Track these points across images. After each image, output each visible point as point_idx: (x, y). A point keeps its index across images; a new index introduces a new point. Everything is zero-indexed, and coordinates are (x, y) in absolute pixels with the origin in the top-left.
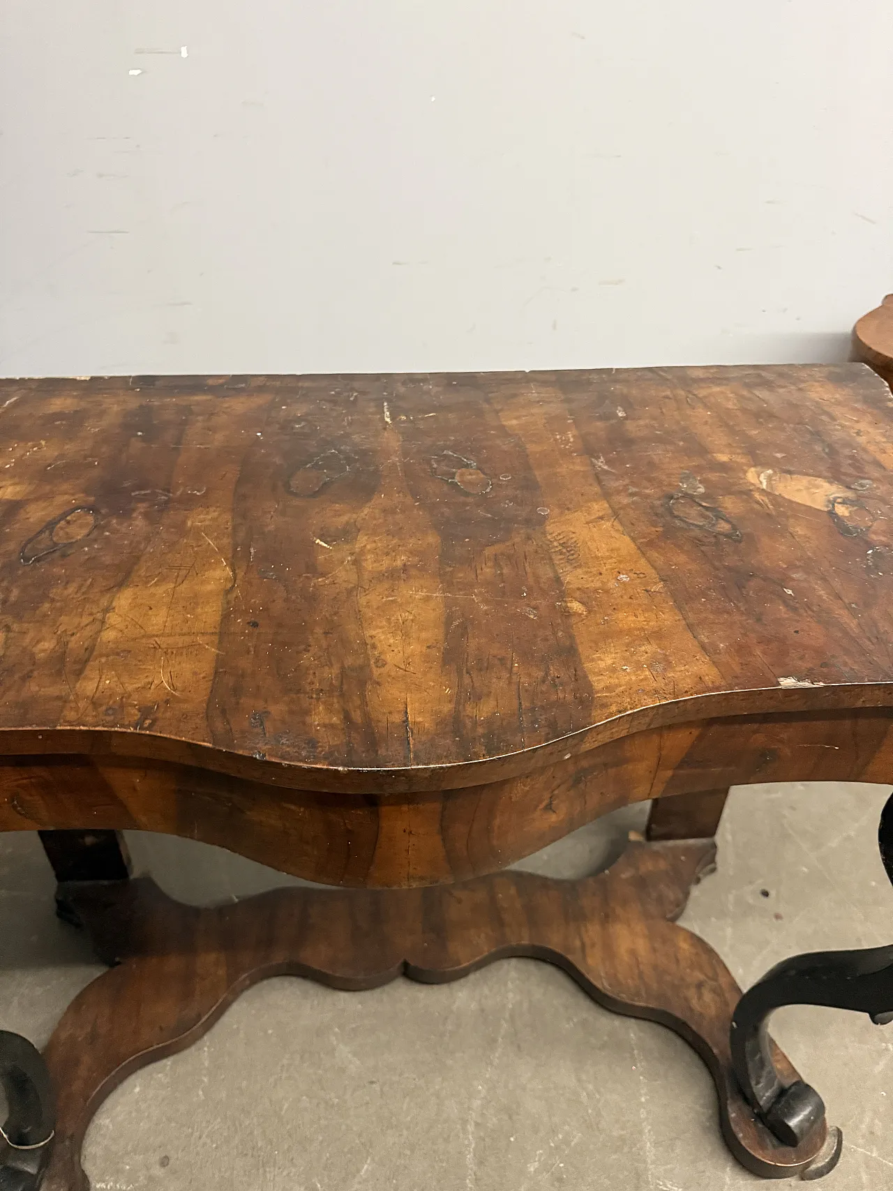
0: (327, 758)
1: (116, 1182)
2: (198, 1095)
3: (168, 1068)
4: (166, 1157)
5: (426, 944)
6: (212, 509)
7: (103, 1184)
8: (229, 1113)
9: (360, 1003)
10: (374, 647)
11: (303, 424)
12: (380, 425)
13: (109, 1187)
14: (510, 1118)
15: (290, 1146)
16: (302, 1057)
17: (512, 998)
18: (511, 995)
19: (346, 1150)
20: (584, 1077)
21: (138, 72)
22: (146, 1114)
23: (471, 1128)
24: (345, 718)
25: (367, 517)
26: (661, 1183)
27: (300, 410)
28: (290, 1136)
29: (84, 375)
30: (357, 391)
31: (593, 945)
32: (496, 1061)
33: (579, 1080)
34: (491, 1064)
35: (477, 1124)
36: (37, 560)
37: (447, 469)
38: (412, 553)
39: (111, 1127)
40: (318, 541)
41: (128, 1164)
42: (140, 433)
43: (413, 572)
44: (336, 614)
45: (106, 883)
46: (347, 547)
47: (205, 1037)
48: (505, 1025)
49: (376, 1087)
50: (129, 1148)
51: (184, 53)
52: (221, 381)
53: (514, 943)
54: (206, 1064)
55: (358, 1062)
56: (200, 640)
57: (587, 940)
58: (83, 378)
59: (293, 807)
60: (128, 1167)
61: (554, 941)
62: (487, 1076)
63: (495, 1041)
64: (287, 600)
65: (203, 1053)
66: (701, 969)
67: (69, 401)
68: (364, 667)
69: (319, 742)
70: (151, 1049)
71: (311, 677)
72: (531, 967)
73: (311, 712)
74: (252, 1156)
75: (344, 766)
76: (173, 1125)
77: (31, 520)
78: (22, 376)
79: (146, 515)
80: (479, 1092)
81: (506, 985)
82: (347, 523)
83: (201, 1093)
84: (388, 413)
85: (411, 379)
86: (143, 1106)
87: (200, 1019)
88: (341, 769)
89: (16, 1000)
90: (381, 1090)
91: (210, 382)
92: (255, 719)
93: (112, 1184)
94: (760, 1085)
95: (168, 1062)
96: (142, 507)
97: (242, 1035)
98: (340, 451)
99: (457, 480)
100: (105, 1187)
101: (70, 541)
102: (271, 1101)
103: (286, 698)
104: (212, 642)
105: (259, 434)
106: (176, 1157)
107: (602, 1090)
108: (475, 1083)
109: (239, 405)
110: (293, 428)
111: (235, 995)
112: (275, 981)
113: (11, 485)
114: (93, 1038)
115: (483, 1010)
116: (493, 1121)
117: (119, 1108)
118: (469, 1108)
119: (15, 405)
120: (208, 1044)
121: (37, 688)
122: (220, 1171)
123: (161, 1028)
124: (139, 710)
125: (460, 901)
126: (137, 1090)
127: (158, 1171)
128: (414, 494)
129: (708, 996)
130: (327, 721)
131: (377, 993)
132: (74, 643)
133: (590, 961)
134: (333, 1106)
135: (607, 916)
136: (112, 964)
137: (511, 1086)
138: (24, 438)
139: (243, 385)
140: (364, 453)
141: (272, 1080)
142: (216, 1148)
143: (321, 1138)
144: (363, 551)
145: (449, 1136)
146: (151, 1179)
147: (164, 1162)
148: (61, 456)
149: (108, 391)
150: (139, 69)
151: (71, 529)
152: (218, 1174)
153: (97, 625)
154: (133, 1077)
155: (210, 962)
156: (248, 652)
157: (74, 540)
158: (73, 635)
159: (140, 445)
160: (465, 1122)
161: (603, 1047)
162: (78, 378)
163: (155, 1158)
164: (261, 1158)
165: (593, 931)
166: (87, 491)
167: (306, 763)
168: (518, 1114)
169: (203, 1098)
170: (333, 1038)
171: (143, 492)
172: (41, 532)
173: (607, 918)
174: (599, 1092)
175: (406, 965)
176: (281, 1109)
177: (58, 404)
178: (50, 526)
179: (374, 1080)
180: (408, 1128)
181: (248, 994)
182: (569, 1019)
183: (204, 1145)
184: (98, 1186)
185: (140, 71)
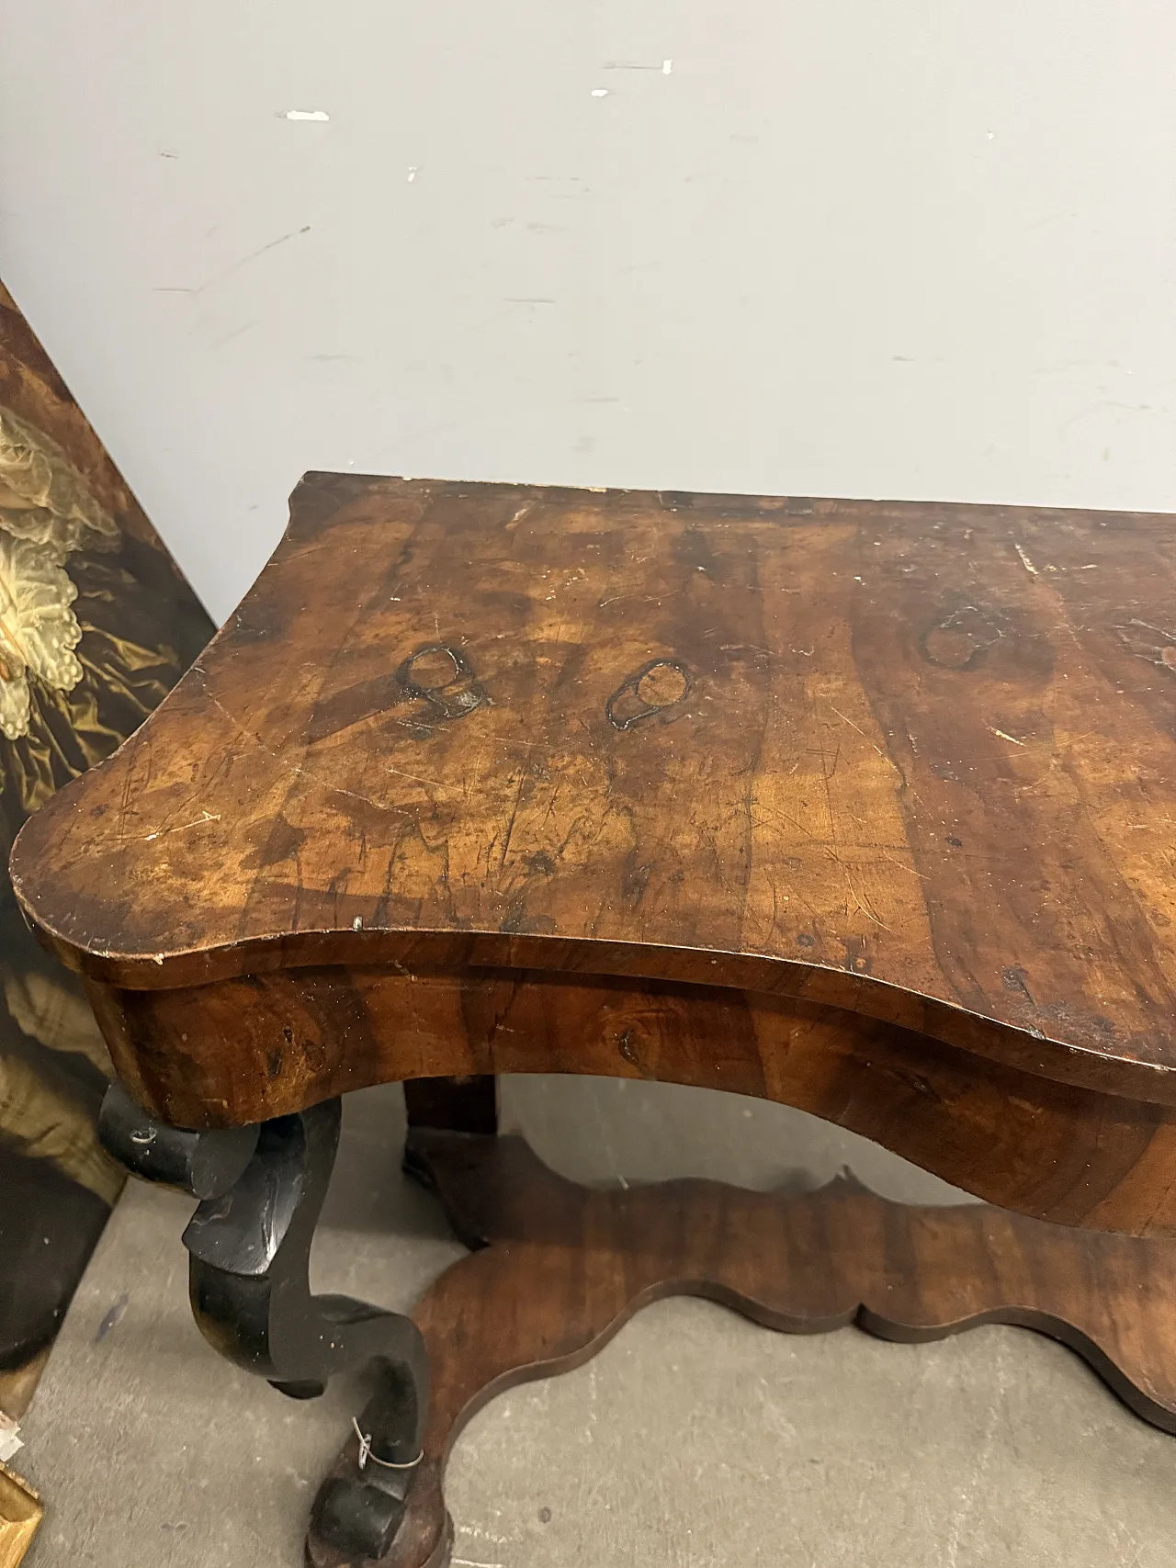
0: (1132, 1048)
1: (484, 1530)
2: (585, 1436)
3: (545, 1392)
4: (547, 1510)
5: (890, 1287)
6: (833, 676)
7: (468, 1529)
8: (625, 1466)
9: (795, 1351)
10: (1143, 896)
11: (913, 568)
12: (1024, 577)
13: (475, 1534)
14: (1008, 1548)
15: (707, 1527)
16: (719, 1411)
17: (1004, 1380)
18: (1001, 1375)
19: (782, 1547)
20: (1113, 1511)
21: (603, 92)
22: (520, 1449)
23: (952, 1550)
24: (1138, 993)
25: (1056, 705)
27: (904, 548)
28: (706, 1512)
29: (599, 485)
30: (971, 528)
31: (1128, 1328)
32: (985, 1465)
33: (1104, 1512)
34: (979, 1467)
35: (961, 1548)
36: (634, 725)
37: (1146, 645)
38: (1146, 762)
39: (476, 1457)
40: (998, 733)
41: (499, 1509)
42: (701, 568)
43: (1157, 791)
44: (1067, 840)
46: (1045, 745)
47: (593, 1362)
48: (996, 1417)
49: (820, 1469)
50: (500, 1488)
51: (667, 69)
52: (778, 505)
53: (1013, 1304)
54: (594, 1397)
55: (794, 1431)
56: (888, 855)
57: (1117, 1317)
58: (596, 490)
59: (1027, 1106)
60: (499, 1513)
61: (1072, 1313)
62: (974, 1484)
63: (982, 1435)
64: (987, 812)
65: (589, 1379)
67: (593, 520)
68: (1138, 923)
69: (1114, 1025)
70: (532, 1364)
71: (1067, 928)
72: (1030, 1340)
73: (1086, 979)
74: (658, 1530)
75: (1163, 1063)
76: (554, 1468)
77: (604, 671)
78: (522, 482)
79: (749, 678)
80: (963, 1501)
81: (994, 1360)
82: (1029, 711)
83: (588, 1433)
84: (1028, 561)
85: (1036, 514)
86: (516, 1436)
87: (593, 1338)
88: (1158, 1067)
89: (352, 1269)
90: (827, 1475)
91: (764, 504)
92: (1010, 978)
93: (480, 1531)
95: (545, 1384)
96: (740, 666)
97: (638, 1366)
98: (980, 609)
99: (1166, 663)
100: (471, 1533)
101: (665, 703)
102: (680, 1462)
103: (1042, 955)
104: (907, 860)
105: (858, 578)
106: (558, 1511)
107: (1140, 1533)
108: (957, 1489)
109: (818, 538)
110: (901, 572)
111: (633, 1310)
112: (679, 1301)
113: (562, 623)
114: (459, 1336)
115: (963, 1390)
116: (983, 1548)
117: (485, 1434)
118: (950, 1523)
119: (527, 519)
120: (595, 1370)
121: (696, 896)
122: (617, 1542)
123: (544, 1342)
124: (843, 942)
125: (935, 1236)
126: (507, 1414)
127: (537, 1526)
128: (1112, 678)
130: (1115, 996)
131: (817, 1340)
132: (721, 839)
133: (1124, 1348)
134: (762, 1484)
135: (1146, 1289)
136: (475, 1245)
137: (1007, 1503)
138: (555, 563)
139: (809, 511)
140: (1015, 613)
141: (680, 1433)
142: (611, 1509)
143: (747, 1524)
144: (1069, 753)
145: (922, 1557)
146: (528, 1534)
147: (545, 1515)
148: (612, 591)
149: (635, 509)
150: (604, 89)
151: (659, 688)
152: (613, 1545)
153: (742, 820)
154: (502, 1396)
155: (603, 1263)
156: (963, 881)
157: (670, 703)
158: (716, 829)
159: (705, 583)
160: (944, 1540)
161: (1137, 1472)
162: (591, 489)
163: (533, 1508)
164: (669, 1536)
165: (1127, 1307)
166: (660, 638)
167: (1105, 1051)
168: (1019, 1544)
169: (591, 1440)
170: (759, 1393)
171: (734, 647)
172: (622, 688)
173: (1146, 1293)
174: (1134, 1535)
175: (862, 1309)
176: (694, 1475)
177: (581, 522)
178: (633, 680)
179: (816, 1458)
180: (865, 1535)
181: (646, 1312)
182: (1087, 1424)
183: (595, 1503)
184: (463, 1530)
185: (605, 92)
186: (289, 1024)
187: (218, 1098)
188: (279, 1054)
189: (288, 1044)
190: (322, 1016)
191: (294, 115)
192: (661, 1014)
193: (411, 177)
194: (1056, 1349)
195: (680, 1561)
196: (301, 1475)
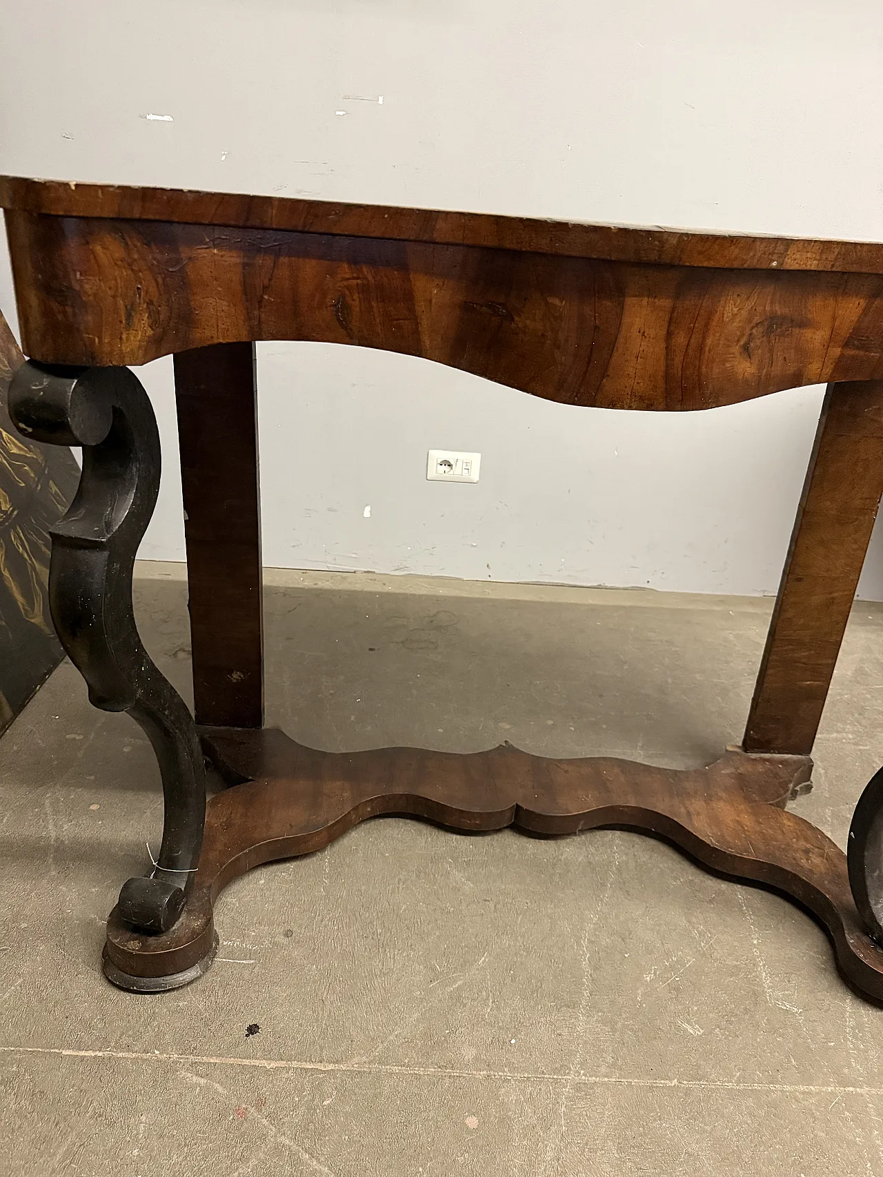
1: (242, 942)
2: (319, 891)
3: (292, 868)
4: (290, 931)
5: (536, 795)
7: (230, 942)
8: (349, 906)
9: (472, 844)
13: (235, 945)
14: (623, 940)
15: (409, 936)
16: (418, 876)
17: (618, 858)
18: (617, 856)
19: (462, 945)
20: (694, 920)
22: (271, 899)
23: (585, 943)
26: (780, 1004)
28: (408, 928)
31: (698, 813)
32: (606, 900)
33: (690, 921)
34: (602, 901)
35: (590, 942)
39: (237, 905)
41: (254, 931)
45: (239, 729)
48: (613, 876)
49: (490, 904)
50: (255, 921)
51: (380, 102)
54: (327, 870)
55: (471, 885)
57: (690, 809)
60: (253, 934)
61: (662, 806)
62: (599, 909)
63: (603, 885)
65: (324, 862)
66: (806, 840)
70: (282, 838)
76: (296, 909)
80: (591, 918)
81: (611, 848)
83: (322, 890)
86: (268, 894)
87: (328, 823)
90: (495, 907)
93: (238, 943)
94: (879, 906)
95: (291, 866)
97: (360, 854)
100: (231, 944)
102: (389, 903)
106: (298, 931)
107: (713, 931)
108: (587, 912)
115: (590, 863)
116: (605, 941)
117: (245, 892)
118: (582, 929)
122: (341, 946)
123: (291, 826)
125: (566, 772)
126: (262, 881)
127: (282, 939)
129: (816, 860)
131: (488, 839)
133: (697, 824)
134: (450, 913)
137: (622, 918)
141: (389, 888)
142: (338, 929)
145: (563, 947)
146: (275, 944)
147: (288, 934)
150: (343, 111)
152: (339, 947)
154: (258, 872)
155: (336, 786)
160: (578, 938)
163: (279, 930)
164: (380, 941)
165: (697, 804)
168: (631, 939)
169: (324, 894)
170: (447, 866)
173: (710, 798)
174: (710, 931)
175: (517, 808)
176: (399, 909)
179: (488, 899)
180: (522, 937)
181: (366, 825)
182: (676, 878)
183: (325, 926)
184: (225, 943)
185: (344, 113)
186: (141, 283)
187: (93, 335)
188: (132, 309)
189: (138, 300)
190: (160, 280)
191: (151, 117)
192: (359, 281)
193: (224, 158)
194: (653, 842)
195: (388, 954)
196: (101, 919)
